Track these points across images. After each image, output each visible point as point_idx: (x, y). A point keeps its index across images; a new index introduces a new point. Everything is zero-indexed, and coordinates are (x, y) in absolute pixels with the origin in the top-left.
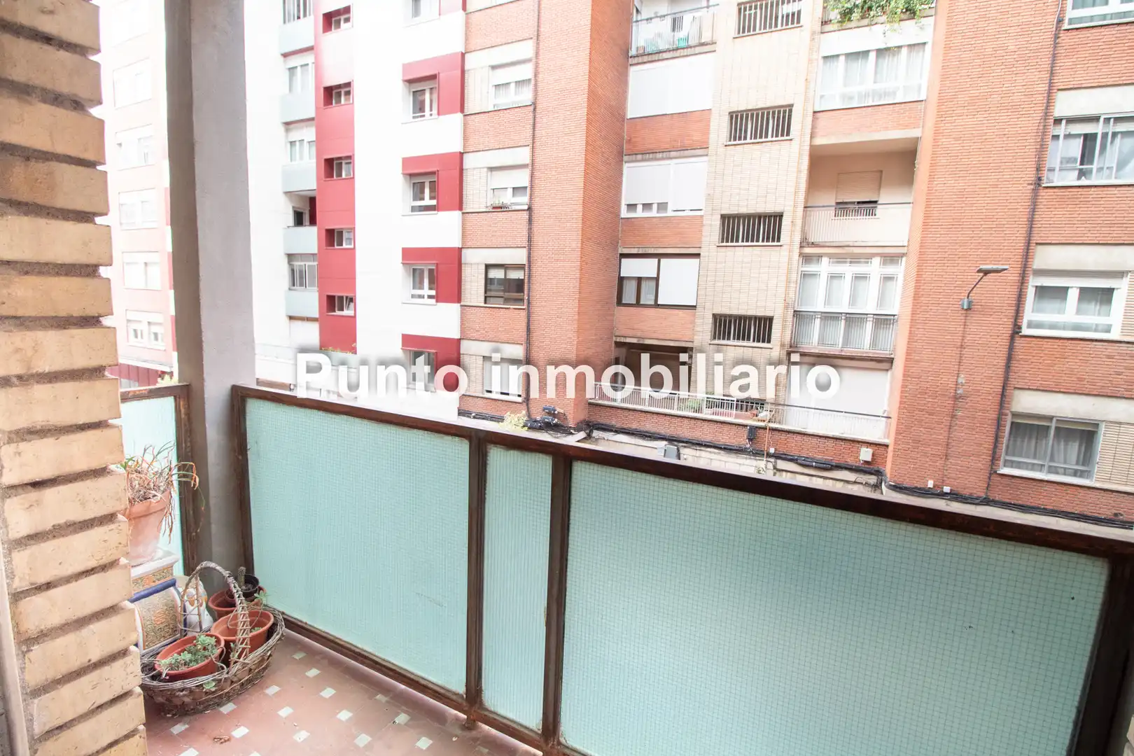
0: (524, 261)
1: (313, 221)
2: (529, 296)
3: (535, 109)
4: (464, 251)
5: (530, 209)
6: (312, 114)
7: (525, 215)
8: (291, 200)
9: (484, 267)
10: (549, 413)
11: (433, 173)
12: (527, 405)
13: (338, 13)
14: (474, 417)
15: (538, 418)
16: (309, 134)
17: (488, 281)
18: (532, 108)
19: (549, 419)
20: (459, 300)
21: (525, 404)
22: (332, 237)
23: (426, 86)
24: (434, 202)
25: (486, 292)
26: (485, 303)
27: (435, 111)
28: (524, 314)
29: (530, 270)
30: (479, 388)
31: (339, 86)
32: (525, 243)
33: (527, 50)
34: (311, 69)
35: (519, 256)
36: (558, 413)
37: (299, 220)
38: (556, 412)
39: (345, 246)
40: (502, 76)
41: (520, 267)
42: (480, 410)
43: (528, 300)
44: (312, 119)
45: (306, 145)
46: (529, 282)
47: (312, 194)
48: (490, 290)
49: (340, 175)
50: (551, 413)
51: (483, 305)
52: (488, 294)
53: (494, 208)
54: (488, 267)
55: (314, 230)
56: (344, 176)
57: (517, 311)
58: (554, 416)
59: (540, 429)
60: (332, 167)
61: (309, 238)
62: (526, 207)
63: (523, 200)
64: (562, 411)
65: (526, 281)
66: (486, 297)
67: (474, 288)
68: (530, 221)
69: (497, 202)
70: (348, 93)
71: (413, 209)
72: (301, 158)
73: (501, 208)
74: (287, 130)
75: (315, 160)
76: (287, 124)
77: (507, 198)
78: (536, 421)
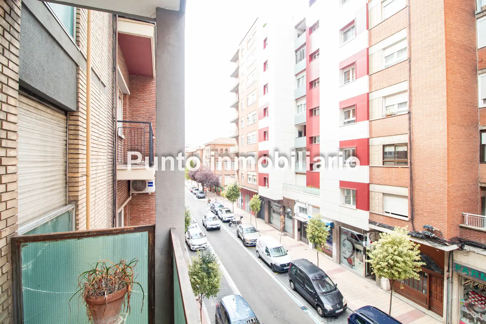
0: (407, 141)
1: (305, 135)
2: (411, 160)
3: (410, 61)
4: (370, 140)
5: (409, 113)
6: (305, 94)
7: (407, 117)
8: (297, 127)
9: (382, 147)
10: (428, 230)
11: (354, 105)
12: (412, 223)
13: (315, 53)
14: (378, 226)
15: (420, 232)
16: (304, 101)
17: (384, 153)
18: (408, 61)
19: (429, 233)
20: (368, 164)
21: (410, 222)
22: (312, 140)
23: (350, 69)
24: (354, 119)
25: (383, 159)
26: (383, 165)
27: (354, 78)
28: (408, 170)
29: (411, 146)
30: (381, 209)
31: (315, 80)
32: (408, 132)
33: (404, 33)
34: (305, 77)
35: (405, 139)
36: (435, 230)
37: (300, 135)
38: (433, 230)
39: (317, 143)
40: (388, 52)
41: (406, 144)
42: (382, 222)
43: (411, 162)
44: (305, 96)
45: (303, 106)
46: (411, 152)
47: (304, 124)
48: (386, 158)
49: (315, 114)
50: (430, 230)
51: (382, 166)
52: (385, 160)
53: (387, 116)
54: (384, 146)
55: (305, 137)
56: (317, 115)
57: (403, 169)
58: (432, 232)
59: (422, 238)
60: (312, 112)
61: (303, 142)
62: (407, 112)
63: (406, 109)
64: (438, 230)
65: (409, 152)
66: (383, 162)
67: (376, 158)
68: (410, 119)
69: (388, 113)
70: (318, 82)
71: (345, 123)
72: (301, 111)
73: (391, 115)
74: (297, 102)
75: (306, 111)
76: (297, 99)
77: (395, 110)
78: (418, 233)
